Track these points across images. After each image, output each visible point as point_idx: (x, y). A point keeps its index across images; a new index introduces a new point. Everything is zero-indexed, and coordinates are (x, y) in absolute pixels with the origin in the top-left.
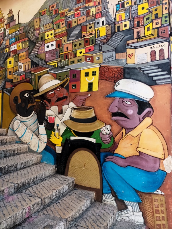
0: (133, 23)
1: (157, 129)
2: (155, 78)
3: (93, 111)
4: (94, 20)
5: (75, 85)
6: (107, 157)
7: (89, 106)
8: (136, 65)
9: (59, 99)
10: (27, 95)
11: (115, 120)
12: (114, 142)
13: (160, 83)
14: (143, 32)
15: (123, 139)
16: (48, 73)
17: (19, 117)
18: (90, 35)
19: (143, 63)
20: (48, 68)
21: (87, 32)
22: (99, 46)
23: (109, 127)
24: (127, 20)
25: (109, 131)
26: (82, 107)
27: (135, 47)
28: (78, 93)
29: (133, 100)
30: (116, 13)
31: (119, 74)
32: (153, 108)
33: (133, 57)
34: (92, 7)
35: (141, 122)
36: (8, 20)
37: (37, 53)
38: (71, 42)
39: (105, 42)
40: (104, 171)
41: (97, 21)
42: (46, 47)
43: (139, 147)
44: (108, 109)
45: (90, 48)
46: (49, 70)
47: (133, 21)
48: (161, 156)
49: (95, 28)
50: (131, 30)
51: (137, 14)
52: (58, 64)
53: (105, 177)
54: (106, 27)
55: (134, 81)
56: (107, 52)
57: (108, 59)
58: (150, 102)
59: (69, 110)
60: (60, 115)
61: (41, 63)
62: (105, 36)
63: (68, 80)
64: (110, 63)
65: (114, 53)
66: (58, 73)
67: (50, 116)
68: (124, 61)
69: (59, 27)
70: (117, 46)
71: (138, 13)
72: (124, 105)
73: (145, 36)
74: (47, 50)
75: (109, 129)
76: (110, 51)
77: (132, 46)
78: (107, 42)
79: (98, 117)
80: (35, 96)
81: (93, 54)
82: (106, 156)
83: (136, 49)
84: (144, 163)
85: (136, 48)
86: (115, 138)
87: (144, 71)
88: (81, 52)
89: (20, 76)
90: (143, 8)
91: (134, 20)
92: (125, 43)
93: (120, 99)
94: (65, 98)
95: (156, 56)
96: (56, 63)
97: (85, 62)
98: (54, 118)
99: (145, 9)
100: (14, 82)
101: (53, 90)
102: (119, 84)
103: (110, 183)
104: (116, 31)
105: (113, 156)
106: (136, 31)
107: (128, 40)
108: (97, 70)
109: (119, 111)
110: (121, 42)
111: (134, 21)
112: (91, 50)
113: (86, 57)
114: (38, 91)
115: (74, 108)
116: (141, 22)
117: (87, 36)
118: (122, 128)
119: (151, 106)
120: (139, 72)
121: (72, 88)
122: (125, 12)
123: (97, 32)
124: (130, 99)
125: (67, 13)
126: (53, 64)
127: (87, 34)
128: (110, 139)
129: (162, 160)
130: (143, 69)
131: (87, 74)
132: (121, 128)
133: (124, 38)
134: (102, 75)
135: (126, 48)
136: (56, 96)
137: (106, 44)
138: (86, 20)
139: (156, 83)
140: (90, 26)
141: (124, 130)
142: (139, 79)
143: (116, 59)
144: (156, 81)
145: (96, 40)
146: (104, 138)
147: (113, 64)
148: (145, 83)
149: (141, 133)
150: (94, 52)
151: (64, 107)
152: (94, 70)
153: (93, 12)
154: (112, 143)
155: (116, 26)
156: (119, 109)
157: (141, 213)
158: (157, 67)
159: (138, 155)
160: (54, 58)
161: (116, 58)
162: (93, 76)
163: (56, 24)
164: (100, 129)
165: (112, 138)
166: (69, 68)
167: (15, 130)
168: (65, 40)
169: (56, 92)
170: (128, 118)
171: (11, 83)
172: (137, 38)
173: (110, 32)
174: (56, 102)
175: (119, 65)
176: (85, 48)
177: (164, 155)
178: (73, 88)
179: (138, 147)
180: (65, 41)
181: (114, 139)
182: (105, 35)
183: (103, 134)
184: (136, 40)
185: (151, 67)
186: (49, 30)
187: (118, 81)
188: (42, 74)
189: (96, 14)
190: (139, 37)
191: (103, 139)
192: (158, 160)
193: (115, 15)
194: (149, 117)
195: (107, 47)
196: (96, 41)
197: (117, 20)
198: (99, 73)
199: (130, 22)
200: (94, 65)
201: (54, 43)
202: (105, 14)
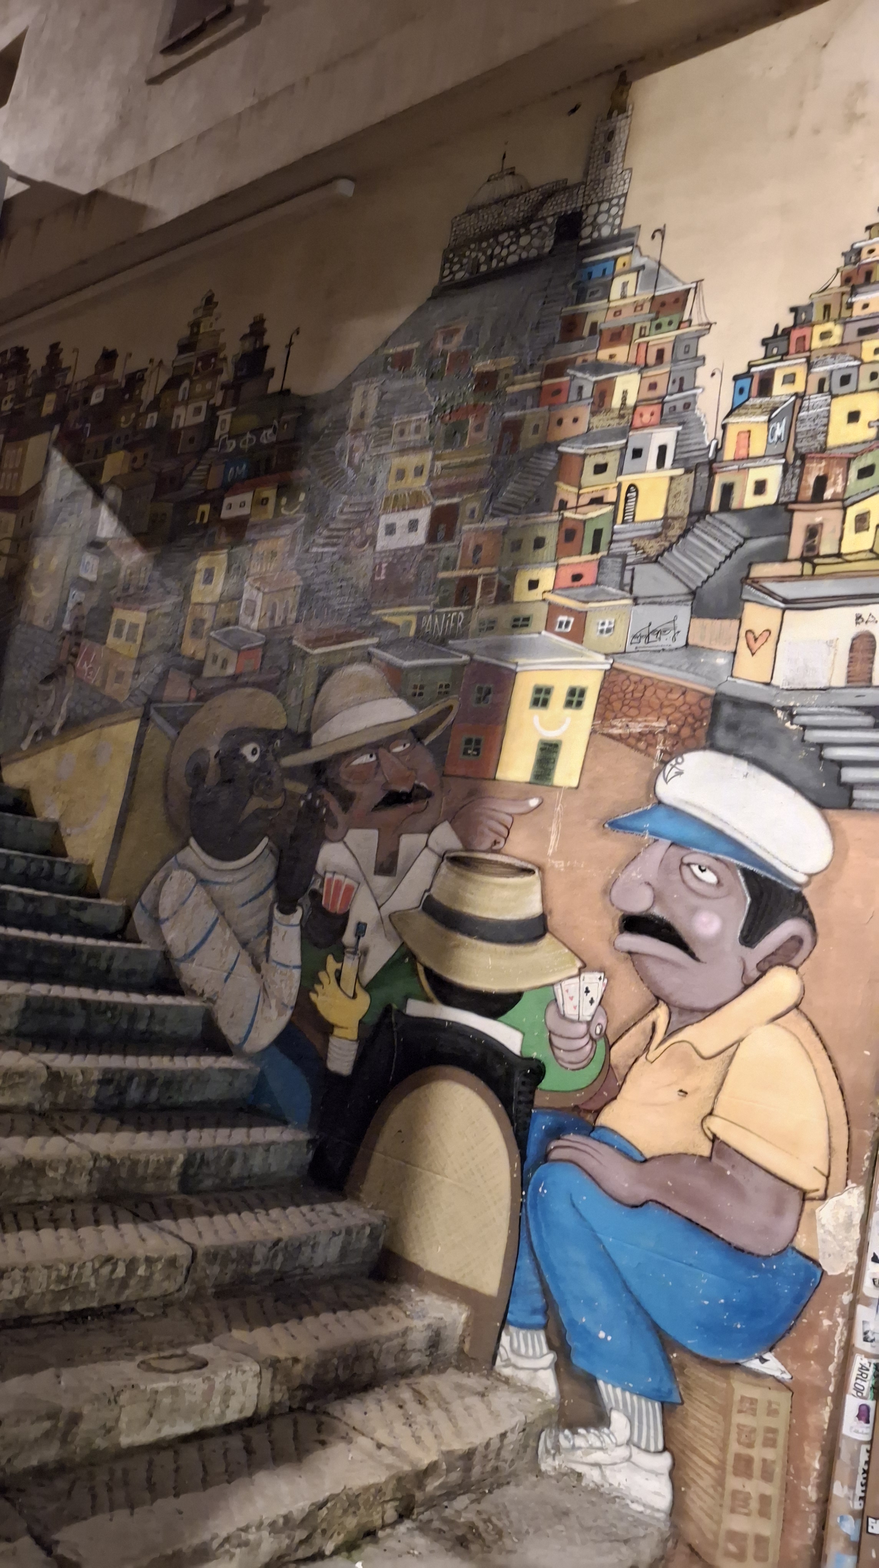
0: (795, 482)
1: (818, 1034)
2: (850, 775)
3: (537, 888)
4: (623, 433)
5: (478, 742)
6: (559, 1138)
7: (522, 860)
8: (774, 692)
9: (393, 799)
10: (254, 752)
11: (630, 953)
12: (607, 1067)
13: (870, 801)
14: (834, 531)
15: (652, 1055)
16: (368, 658)
17: (194, 854)
18: (593, 507)
19: (806, 689)
20: (373, 635)
21: (580, 488)
22: (624, 565)
23: (594, 982)
24: (772, 461)
25: (592, 1002)
26: (488, 856)
27: (785, 601)
28: (485, 784)
29: (732, 864)
30: (728, 416)
31: (690, 720)
32: (818, 926)
33: (765, 652)
34: (625, 368)
35: (746, 987)
36: (237, 367)
37: (337, 552)
38: (500, 522)
39: (653, 553)
40: (534, 1207)
41: (635, 439)
42: (381, 531)
43: (715, 1112)
44: (607, 891)
45: (577, 570)
46: (378, 646)
47: (798, 471)
48: (812, 1182)
49: (620, 472)
50: (780, 513)
51: (821, 438)
52: (419, 620)
53: (534, 1239)
54: (672, 479)
55: (754, 771)
56: (654, 601)
57: (652, 638)
58: (806, 892)
59: (426, 862)
60: (381, 881)
62: (660, 523)
63: (450, 708)
64: (660, 658)
65: (684, 612)
66: (412, 668)
67: (337, 877)
68: (722, 661)
70: (704, 582)
71: (826, 436)
72: (684, 881)
73: (839, 555)
74: (384, 543)
75: (596, 993)
76: (669, 603)
77: (771, 594)
78: (661, 555)
79: (553, 922)
80: (289, 761)
81: (587, 602)
82: (556, 1132)
83: (787, 613)
84: (725, 1202)
85: (790, 604)
86: (613, 1049)
87: (805, 727)
88: (535, 582)
89: (239, 651)
90: (854, 417)
91: (802, 466)
92: (744, 574)
93: (673, 849)
94: (420, 795)
95: (872, 663)
96: (413, 619)
97: (544, 633)
98: (349, 890)
99: (864, 419)
100: (207, 672)
101: (373, 747)
102: (680, 773)
103: (547, 1276)
104: (715, 505)
105: (588, 1135)
106: (801, 521)
107: (759, 562)
108: (592, 683)
109: (657, 911)
110: (723, 566)
111: (802, 473)
112: (582, 582)
113: (553, 610)
114: (304, 740)
115: (452, 855)
116: (835, 483)
117: (577, 507)
118: (658, 998)
119: (811, 913)
120: (785, 730)
122: (770, 420)
123: (627, 499)
124: (717, 859)
125: (507, 376)
126: (399, 621)
127: (579, 496)
128: (588, 1047)
129: (813, 1199)
130: (804, 720)
131: (541, 698)
132: (652, 998)
133: (741, 545)
134: (611, 714)
135: (744, 597)
136: (380, 779)
137: (656, 561)
138: (589, 430)
139: (851, 800)
140: (600, 460)
141: (661, 1015)
142: (778, 767)
143: (687, 644)
144: (850, 787)
145: (615, 537)
146: (561, 1036)
147: (671, 667)
148: (800, 789)
149: (738, 1042)
150: (593, 594)
151: (408, 842)
152: (578, 683)
153: (625, 393)
154: (594, 1069)
155: (719, 481)
156: (657, 898)
157: (665, 1460)
158: (868, 720)
159: (706, 1152)
161: (691, 642)
162: (569, 712)
164: (552, 985)
165: (601, 1043)
166: (465, 652)
167: (163, 915)
168: (472, 511)
169: (383, 762)
170: (692, 955)
171: (191, 682)
172: (803, 559)
173: (682, 508)
174: (377, 808)
175: (698, 679)
176: (557, 568)
177: (828, 1177)
178: (465, 753)
179: (711, 1113)
180: (472, 515)
181: (609, 1047)
182: (660, 515)
183: (563, 1017)
184: (794, 568)
185: (839, 714)
187: (676, 757)
189: (635, 407)
190: (810, 556)
191: (556, 1041)
192: (795, 1197)
193: (724, 427)
194: (790, 966)
195: (655, 579)
196: (611, 542)
197: (729, 454)
198: (598, 703)
199: (785, 471)
200: (582, 655)
201: (423, 515)
202: (677, 415)
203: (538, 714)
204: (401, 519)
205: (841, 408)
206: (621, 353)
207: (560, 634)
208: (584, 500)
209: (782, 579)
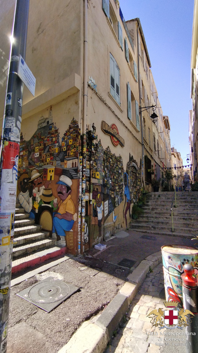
1: (72, 200)
2: (73, 176)
3: (51, 191)
5: (45, 177)
7: (50, 188)
8: (67, 169)
9: (39, 184)
10: (26, 181)
11: (59, 196)
14: (70, 153)
15: (61, 205)
16: (35, 169)
20: (35, 166)
22: (55, 157)
26: (47, 188)
29: (65, 186)
31: (61, 172)
33: (66, 165)
35: (67, 197)
37: (31, 158)
38: (45, 154)
40: (54, 221)
41: (55, 145)
51: (69, 144)
52: (39, 165)
53: (54, 224)
54: (58, 148)
55: (66, 176)
57: (58, 164)
58: (71, 187)
59: (42, 190)
60: (38, 193)
61: (32, 163)
62: (57, 153)
63: (43, 173)
67: (35, 193)
68: (63, 166)
70: (61, 158)
72: (62, 188)
74: (35, 156)
76: (59, 161)
80: (29, 181)
81: (53, 161)
82: (55, 214)
83: (67, 161)
84: (67, 217)
86: (58, 205)
89: (23, 170)
92: (64, 157)
93: (61, 185)
94: (41, 183)
95: (74, 165)
100: (21, 172)
102: (61, 177)
103: (55, 227)
105: (57, 214)
113: (50, 162)
114: (30, 179)
115: (44, 189)
116: (70, 148)
118: (61, 199)
119: (71, 189)
122: (65, 142)
123: (55, 150)
125: (44, 138)
128: (56, 205)
129: (73, 215)
130: (69, 171)
131: (50, 171)
135: (64, 160)
136: (37, 182)
138: (51, 144)
140: (52, 147)
145: (54, 154)
147: (60, 167)
149: (67, 202)
151: (40, 188)
154: (57, 207)
155: (62, 148)
156: (60, 190)
159: (66, 213)
160: (38, 161)
161: (61, 164)
163: (40, 144)
164: (53, 200)
166: (43, 167)
168: (43, 152)
169: (37, 180)
170: (63, 195)
173: (59, 151)
174: (37, 185)
176: (50, 158)
179: (66, 209)
183: (54, 203)
185: (72, 170)
189: (55, 141)
191: (54, 205)
193: (62, 143)
194: (70, 194)
195: (58, 158)
198: (54, 171)
199: (66, 147)
200: (53, 167)
201: (38, 153)
202: (58, 142)
203: (50, 173)
204: (37, 154)
205: (70, 141)
206: (53, 136)
207: (51, 165)
208: (52, 151)
209: (67, 158)
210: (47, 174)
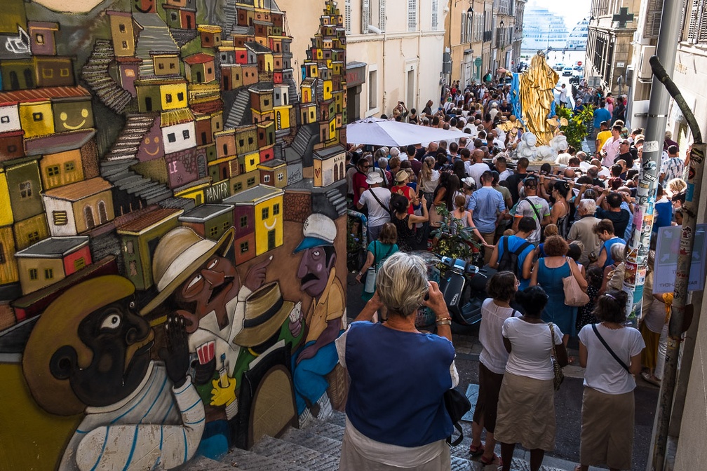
0: (319, 113)
1: (339, 279)
2: (337, 208)
3: (278, 288)
4: (271, 85)
5: (246, 243)
6: (298, 358)
7: (272, 282)
8: (323, 189)
9: (217, 291)
10: (114, 321)
11: (304, 290)
12: (305, 327)
14: (328, 132)
15: (315, 314)
17: (95, 415)
18: (267, 122)
19: (329, 186)
20: (180, 209)
21: (261, 112)
22: (281, 148)
23: (299, 305)
24: (313, 104)
25: (298, 312)
26: (261, 289)
27: (322, 157)
28: (253, 261)
29: (322, 246)
30: (301, 84)
31: (307, 205)
33: (320, 176)
35: (328, 279)
37: (135, 159)
38: (231, 131)
39: (289, 143)
40: (296, 383)
41: (276, 89)
42: (166, 139)
43: (327, 315)
45: (267, 153)
46: (184, 215)
47: (319, 109)
49: (273, 106)
50: (317, 124)
51: (322, 96)
52: (205, 193)
54: (289, 109)
56: (293, 163)
57: (293, 178)
58: (334, 245)
59: (239, 308)
60: (225, 330)
61: (153, 194)
63: (231, 234)
64: (297, 186)
65: (300, 165)
66: (208, 220)
67: (203, 346)
68: (311, 182)
69: (200, 79)
70: (304, 153)
73: (330, 140)
74: (169, 148)
75: (299, 309)
76: (296, 163)
77: (319, 155)
78: (292, 143)
79: (285, 297)
80: (144, 312)
81: (272, 167)
83: (322, 161)
86: (306, 320)
87: (329, 198)
88: (252, 161)
89: (63, 257)
90: (328, 90)
91: (320, 107)
92: (312, 149)
93: (309, 250)
94: (229, 281)
95: (338, 174)
96: (201, 192)
97: (259, 184)
98: (212, 346)
101: (198, 272)
102: (308, 225)
103: (303, 394)
104: (303, 123)
105: (304, 349)
106: (322, 127)
107: (315, 144)
108: (280, 201)
109: (309, 272)
110: (308, 146)
112: (269, 158)
113: (262, 173)
115: (249, 297)
116: (326, 114)
117: (261, 122)
118: (313, 297)
119: (335, 250)
120: (326, 200)
121: (240, 251)
122: (311, 88)
123: (277, 118)
124: (319, 247)
125: (218, 39)
126: (193, 196)
127: (261, 116)
128: (300, 326)
130: (328, 195)
131: (265, 214)
133: (311, 138)
134: (287, 212)
135: (313, 157)
136: (207, 286)
137: (291, 146)
138: (259, 81)
139: (338, 215)
140: (266, 98)
141: (314, 301)
143: (303, 178)
145: (277, 136)
146: (293, 330)
147: (300, 188)
150: (274, 163)
151: (229, 306)
152: (276, 203)
153: (268, 63)
155: (302, 111)
156: (309, 268)
158: (338, 191)
159: (327, 326)
160: (194, 176)
162: (275, 216)
163: (191, 66)
164: (288, 316)
165: (303, 322)
166: (231, 203)
168: (218, 124)
169: (206, 276)
170: (318, 279)
171: (11, 305)
172: (324, 142)
173: (294, 123)
174: (210, 300)
175: (306, 190)
176: (260, 152)
177: (343, 310)
178: (242, 251)
180: (218, 127)
182: (289, 126)
183: (293, 323)
184: (322, 145)
185: (334, 191)
186: (172, 79)
187: (306, 220)
188: (160, 232)
189: (274, 72)
192: (339, 320)
193: (301, 88)
194: (334, 267)
195: (291, 154)
196: (276, 138)
197: (303, 100)
198: (283, 209)
199: (316, 109)
200: (275, 191)
201: (191, 126)
202: (287, 80)
203: (265, 223)
204: (178, 130)
205: (325, 85)
206: (263, 41)
207: (266, 184)
208: (264, 119)
209: (320, 149)
210: (252, 230)
